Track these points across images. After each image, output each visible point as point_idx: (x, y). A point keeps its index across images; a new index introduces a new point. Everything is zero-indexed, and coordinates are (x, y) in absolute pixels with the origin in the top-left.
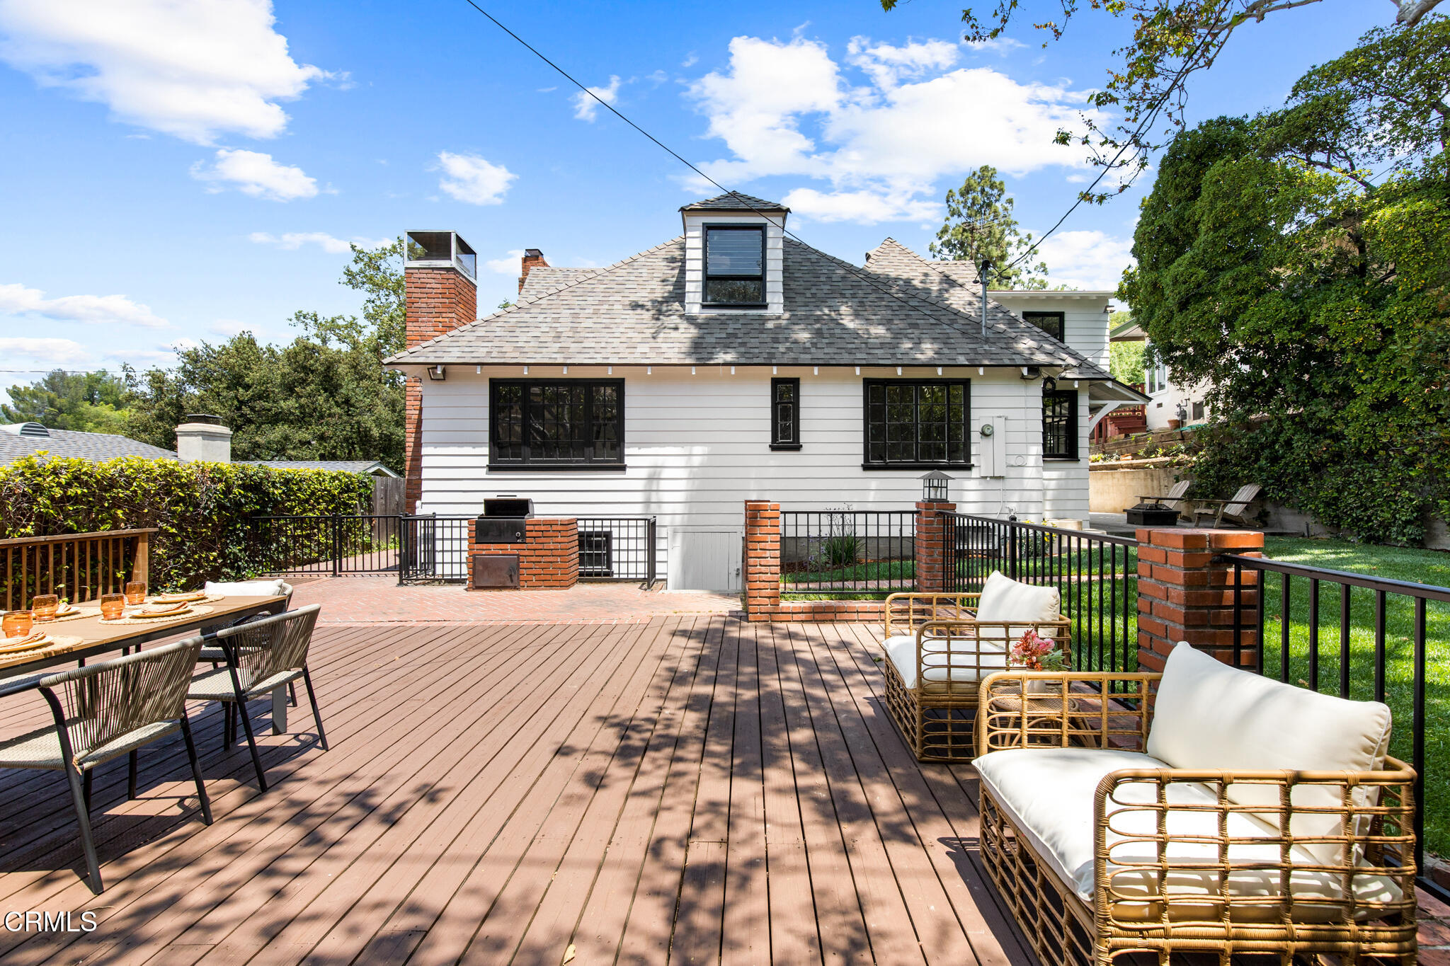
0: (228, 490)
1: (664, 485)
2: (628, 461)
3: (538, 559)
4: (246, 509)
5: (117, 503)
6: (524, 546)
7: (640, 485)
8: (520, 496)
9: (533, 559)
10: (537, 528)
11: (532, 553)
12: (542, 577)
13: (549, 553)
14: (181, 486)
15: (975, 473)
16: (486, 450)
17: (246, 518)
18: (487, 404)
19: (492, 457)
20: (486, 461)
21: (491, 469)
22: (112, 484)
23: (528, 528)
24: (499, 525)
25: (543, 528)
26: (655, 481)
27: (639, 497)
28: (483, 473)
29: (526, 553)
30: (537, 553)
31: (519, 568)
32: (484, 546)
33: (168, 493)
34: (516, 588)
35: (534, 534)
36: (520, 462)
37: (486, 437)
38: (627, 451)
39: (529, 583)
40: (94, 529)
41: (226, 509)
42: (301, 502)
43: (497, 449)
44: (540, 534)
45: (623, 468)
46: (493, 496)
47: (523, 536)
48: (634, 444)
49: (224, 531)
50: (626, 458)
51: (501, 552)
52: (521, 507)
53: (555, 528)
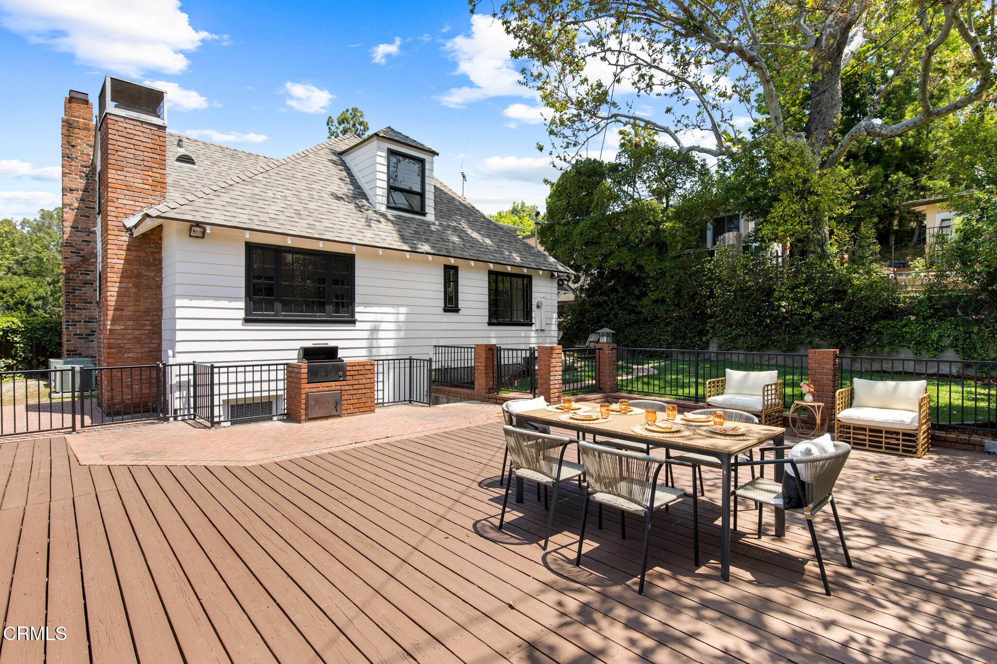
1: (381, 334)
2: (358, 317)
3: (355, 392)
6: (345, 383)
7: (366, 335)
9: (352, 392)
10: (354, 368)
11: (351, 387)
12: (358, 405)
13: (362, 386)
15: (534, 328)
16: (242, 305)
18: (243, 264)
19: (248, 310)
20: (242, 314)
21: (247, 321)
23: (348, 368)
24: (325, 367)
25: (358, 368)
26: (376, 332)
27: (364, 343)
28: (239, 324)
29: (347, 388)
30: (355, 387)
31: (341, 400)
32: (314, 385)
34: (340, 416)
35: (352, 373)
36: (273, 315)
37: (242, 292)
38: (357, 309)
39: (349, 411)
43: (252, 303)
44: (356, 373)
47: (345, 375)
48: (361, 304)
50: (356, 314)
51: (327, 389)
52: (331, 353)
53: (366, 367)
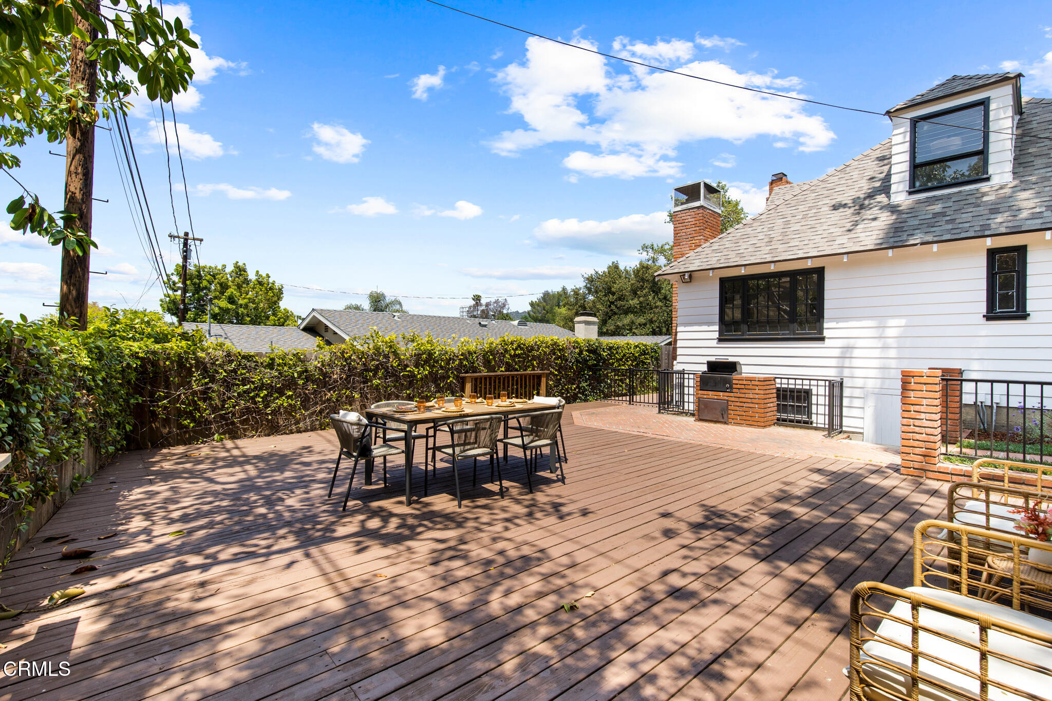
0: (581, 353)
1: (856, 353)
2: (826, 333)
3: (741, 404)
4: (590, 363)
5: (534, 358)
6: (732, 394)
7: (837, 353)
8: (731, 359)
9: (738, 404)
10: (740, 382)
11: (737, 399)
12: (744, 418)
13: (749, 401)
14: (560, 350)
16: (717, 328)
17: (590, 368)
18: (718, 296)
19: (721, 332)
20: (716, 335)
21: (720, 340)
22: (532, 349)
23: (734, 382)
24: (714, 379)
25: (745, 382)
26: (850, 350)
27: (833, 362)
28: (714, 343)
29: (733, 399)
30: (741, 400)
31: (728, 409)
32: (705, 392)
33: (554, 354)
34: (725, 423)
35: (739, 386)
36: (740, 335)
37: (717, 318)
38: (826, 325)
39: (735, 421)
40: (525, 370)
41: (580, 363)
42: (618, 360)
43: (724, 326)
44: (743, 387)
45: (822, 339)
46: (713, 359)
47: (731, 387)
48: (833, 319)
49: (579, 374)
50: (825, 331)
51: (716, 397)
52: (731, 367)
53: (753, 383)
